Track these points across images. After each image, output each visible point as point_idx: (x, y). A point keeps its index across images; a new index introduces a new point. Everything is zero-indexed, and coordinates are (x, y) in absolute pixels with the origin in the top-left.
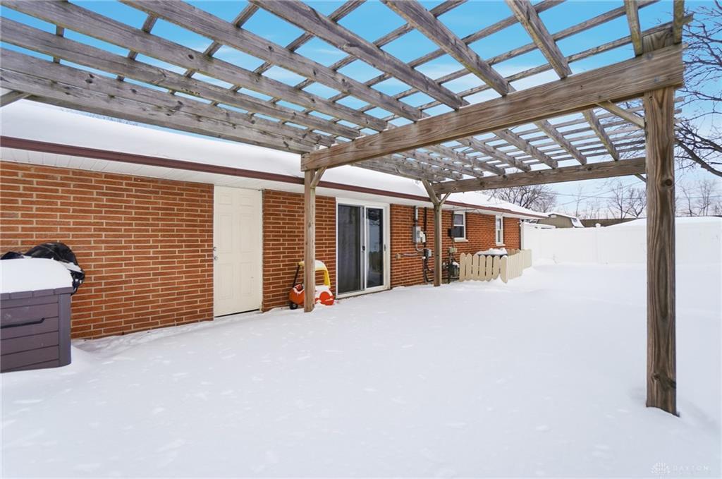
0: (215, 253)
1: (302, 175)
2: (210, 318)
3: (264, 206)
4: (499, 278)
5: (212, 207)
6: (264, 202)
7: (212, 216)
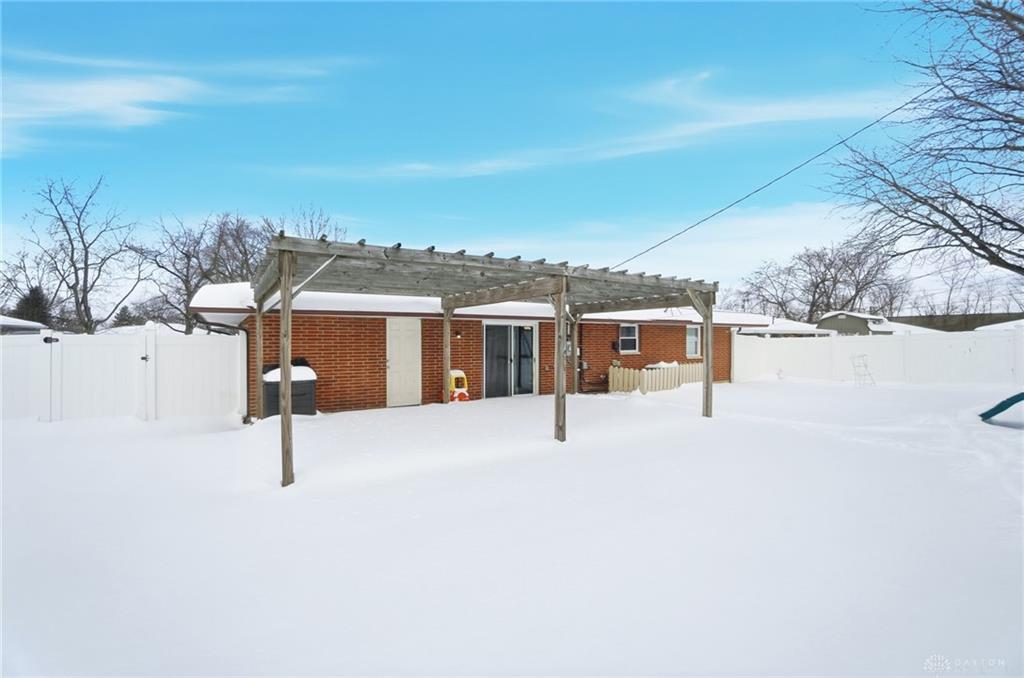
0: (387, 364)
1: (442, 311)
2: (385, 406)
3: (422, 330)
4: (638, 390)
5: (385, 333)
6: (423, 327)
7: (385, 339)
